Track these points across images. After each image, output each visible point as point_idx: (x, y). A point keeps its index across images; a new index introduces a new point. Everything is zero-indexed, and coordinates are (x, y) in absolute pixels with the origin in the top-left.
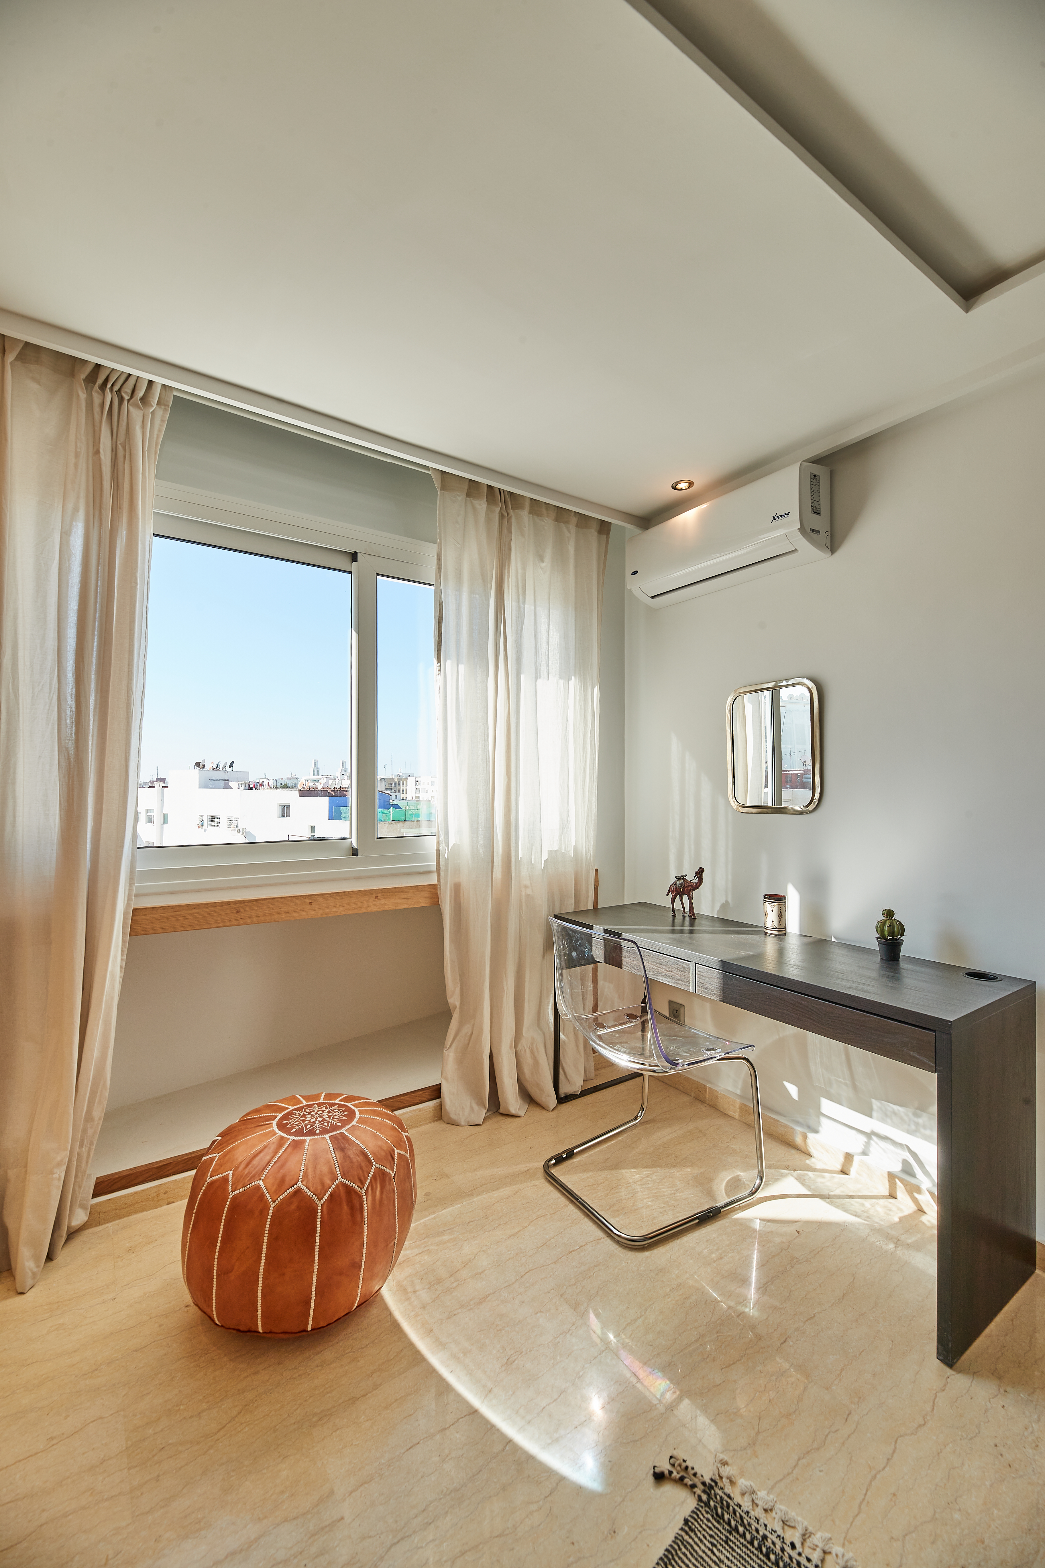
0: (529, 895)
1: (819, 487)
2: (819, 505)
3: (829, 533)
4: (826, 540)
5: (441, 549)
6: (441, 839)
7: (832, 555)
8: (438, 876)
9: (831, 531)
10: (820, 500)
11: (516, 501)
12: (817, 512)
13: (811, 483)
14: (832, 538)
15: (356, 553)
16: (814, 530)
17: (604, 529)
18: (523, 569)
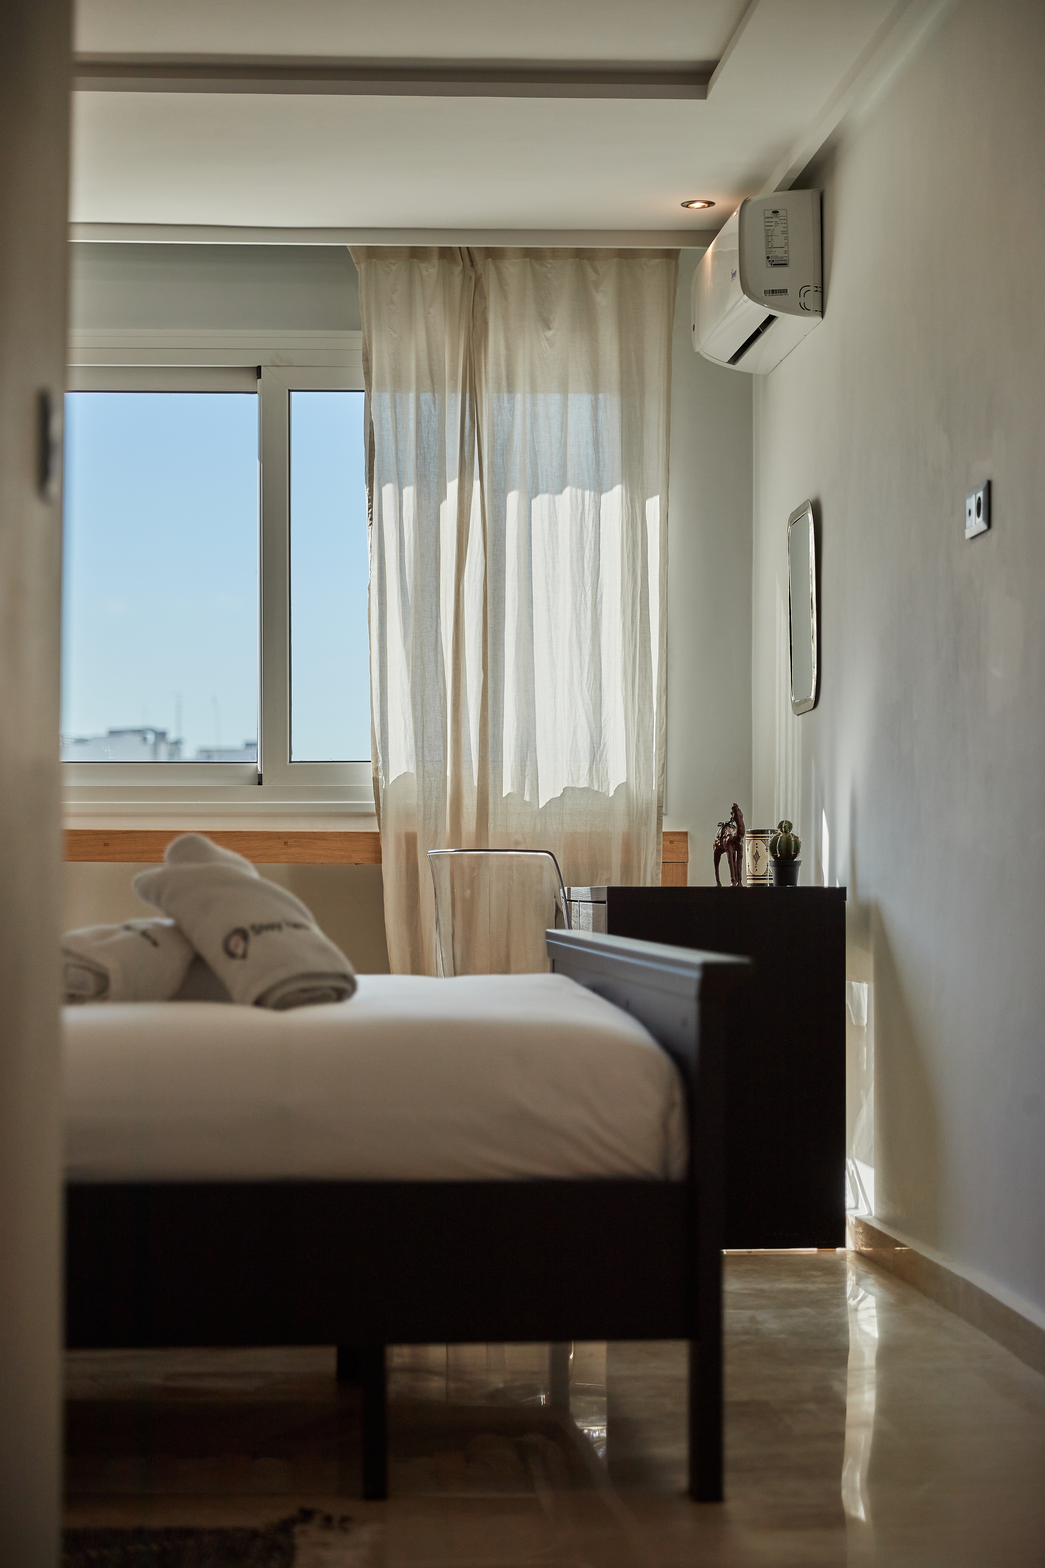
1: (785, 221)
2: (786, 252)
3: (812, 288)
4: (802, 300)
5: (370, 345)
6: (380, 764)
7: (823, 318)
8: (379, 820)
9: (821, 283)
10: (787, 244)
11: (492, 254)
12: (781, 262)
13: (767, 224)
14: (822, 292)
15: (259, 368)
16: (773, 291)
17: (671, 255)
18: (508, 348)
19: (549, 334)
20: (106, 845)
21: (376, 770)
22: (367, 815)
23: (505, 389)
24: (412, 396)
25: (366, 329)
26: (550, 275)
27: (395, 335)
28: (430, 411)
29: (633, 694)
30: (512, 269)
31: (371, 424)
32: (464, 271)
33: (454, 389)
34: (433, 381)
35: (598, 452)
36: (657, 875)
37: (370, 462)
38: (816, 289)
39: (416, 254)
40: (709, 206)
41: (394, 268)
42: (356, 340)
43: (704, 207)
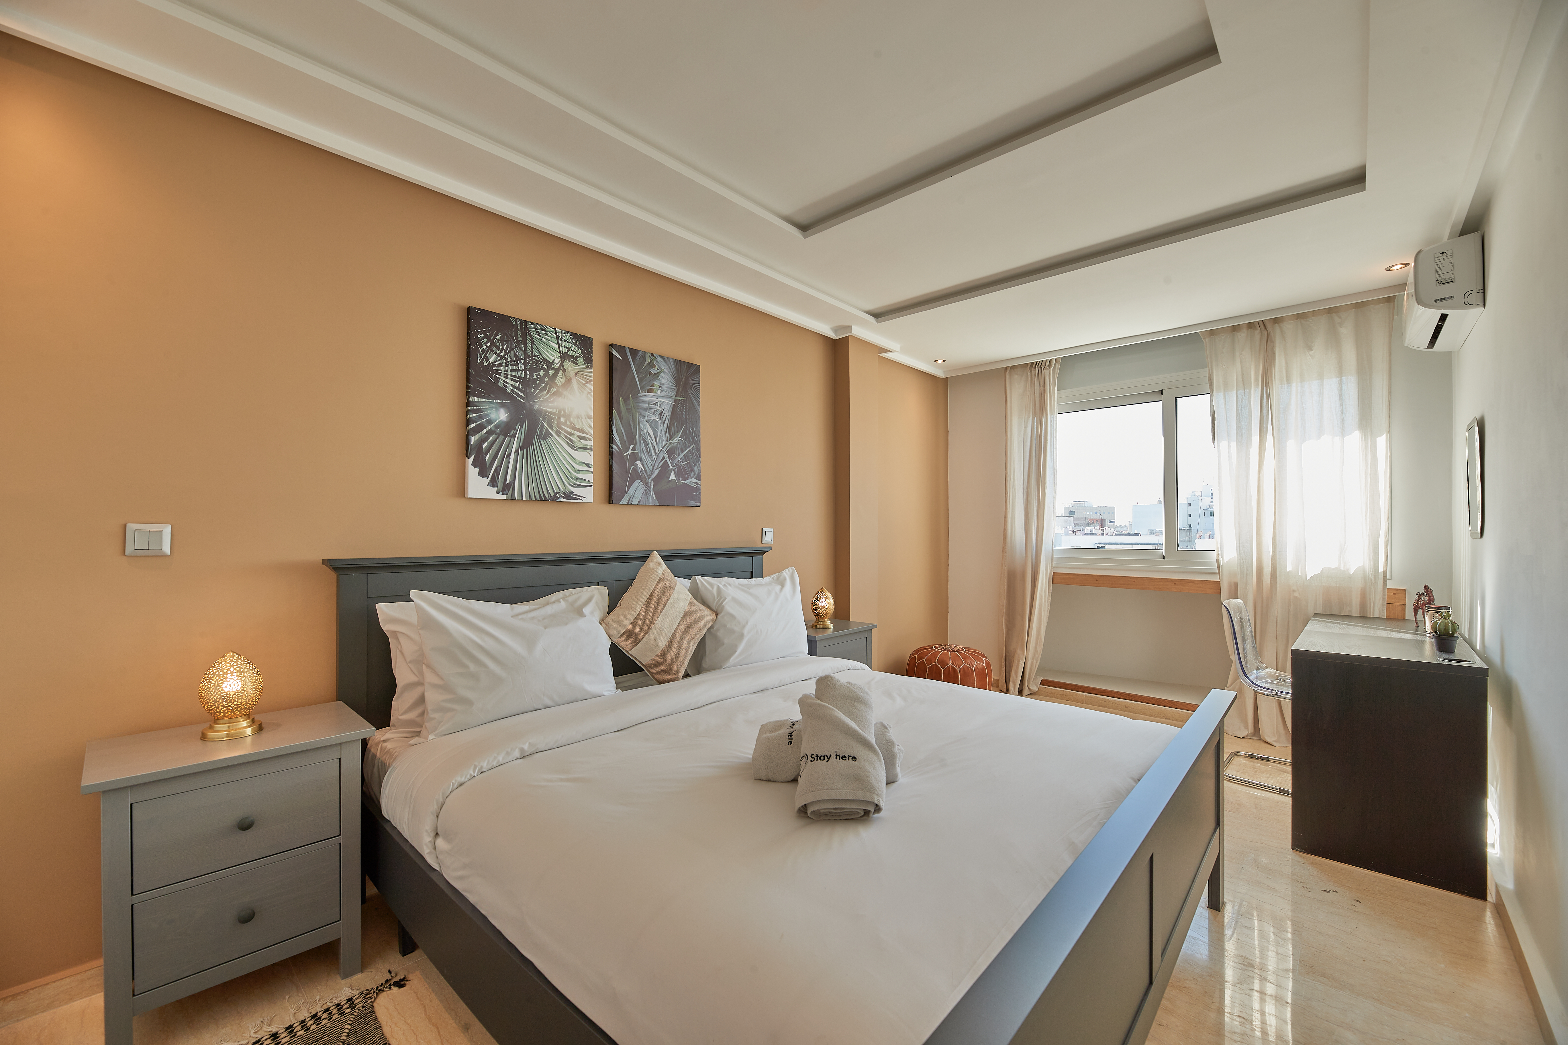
0: (1296, 597)
1: (1452, 259)
2: (1452, 274)
3: (1475, 291)
4: (1466, 300)
5: (1212, 373)
6: (1220, 552)
7: (1484, 308)
8: (1220, 576)
9: (1483, 287)
10: (1453, 270)
11: (1276, 321)
12: (1448, 281)
13: (1436, 261)
14: (1484, 293)
15: (1162, 390)
16: (1441, 299)
17: (1389, 300)
18: (1286, 363)
19: (1311, 353)
20: (1097, 580)
21: (1218, 555)
22: (1214, 573)
23: (1285, 382)
24: (1235, 392)
25: (1210, 366)
26: (1311, 325)
27: (1224, 367)
28: (1242, 397)
29: (1366, 521)
30: (1288, 327)
31: (1213, 407)
32: (1261, 332)
33: (1256, 386)
34: (1244, 384)
35: (1343, 405)
36: (1383, 610)
37: (1213, 423)
38: (1478, 291)
39: (1235, 329)
40: (1405, 266)
41: (1223, 338)
42: (1205, 373)
43: (1402, 268)
